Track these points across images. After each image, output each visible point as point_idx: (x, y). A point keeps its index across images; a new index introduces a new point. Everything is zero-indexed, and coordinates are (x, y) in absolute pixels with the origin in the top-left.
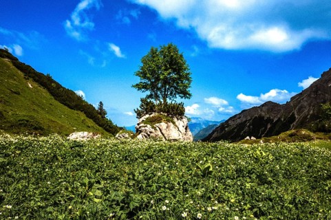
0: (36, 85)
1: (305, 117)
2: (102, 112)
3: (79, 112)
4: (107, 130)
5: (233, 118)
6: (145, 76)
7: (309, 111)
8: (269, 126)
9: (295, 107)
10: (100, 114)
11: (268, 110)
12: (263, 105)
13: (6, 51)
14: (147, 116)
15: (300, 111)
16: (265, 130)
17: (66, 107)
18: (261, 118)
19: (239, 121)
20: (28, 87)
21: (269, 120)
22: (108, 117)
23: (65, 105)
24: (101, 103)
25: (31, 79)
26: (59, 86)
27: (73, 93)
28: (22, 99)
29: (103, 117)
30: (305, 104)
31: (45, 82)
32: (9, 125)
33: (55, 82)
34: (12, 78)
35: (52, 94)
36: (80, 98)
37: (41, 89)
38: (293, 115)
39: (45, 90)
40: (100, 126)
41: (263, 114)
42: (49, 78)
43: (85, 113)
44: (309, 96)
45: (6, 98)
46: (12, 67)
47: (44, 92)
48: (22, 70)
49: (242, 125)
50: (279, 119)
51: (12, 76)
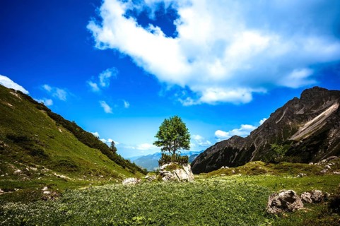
0: (65, 130)
1: (262, 147)
2: (114, 149)
3: (96, 150)
4: (118, 163)
5: (209, 149)
6: (162, 138)
7: (264, 142)
8: (236, 154)
9: (254, 139)
10: (112, 150)
11: (235, 142)
12: (231, 139)
13: (42, 105)
14: (167, 165)
15: (258, 142)
16: (233, 158)
17: (87, 147)
18: (230, 148)
19: (214, 151)
20: (59, 132)
21: (236, 150)
22: (118, 152)
23: (86, 144)
24: (113, 142)
25: (61, 125)
26: (81, 130)
27: (92, 135)
28: (57, 142)
29: (114, 153)
30: (261, 137)
31: (71, 127)
32: (54, 165)
33: (78, 127)
34: (47, 125)
35: (76, 136)
36: (97, 139)
37: (69, 133)
38: (253, 145)
39: (71, 134)
40: (112, 160)
41: (232, 145)
42: (74, 124)
43: (101, 150)
44: (263, 130)
45: (46, 143)
46: (47, 116)
47: (70, 135)
48: (54, 119)
49: (216, 155)
50: (243, 149)
51: (47, 124)
